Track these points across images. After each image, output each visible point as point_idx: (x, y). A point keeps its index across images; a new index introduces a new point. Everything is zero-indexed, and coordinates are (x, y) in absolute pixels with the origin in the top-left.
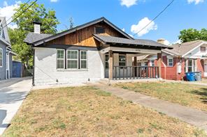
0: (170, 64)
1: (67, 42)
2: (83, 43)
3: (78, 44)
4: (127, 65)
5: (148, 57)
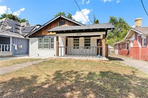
1: (43, 33)
3: (48, 34)
4: (91, 46)
5: (129, 38)
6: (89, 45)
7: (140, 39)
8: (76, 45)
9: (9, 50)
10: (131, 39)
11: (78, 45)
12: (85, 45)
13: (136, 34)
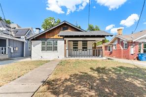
0: (126, 47)
1: (47, 37)
2: (55, 37)
3: (52, 38)
4: (88, 48)
5: (112, 42)
6: (86, 48)
7: (122, 43)
8: (75, 48)
9: (5, 53)
10: (114, 44)
11: (77, 48)
12: (83, 48)
13: (119, 39)
